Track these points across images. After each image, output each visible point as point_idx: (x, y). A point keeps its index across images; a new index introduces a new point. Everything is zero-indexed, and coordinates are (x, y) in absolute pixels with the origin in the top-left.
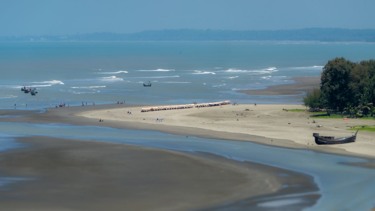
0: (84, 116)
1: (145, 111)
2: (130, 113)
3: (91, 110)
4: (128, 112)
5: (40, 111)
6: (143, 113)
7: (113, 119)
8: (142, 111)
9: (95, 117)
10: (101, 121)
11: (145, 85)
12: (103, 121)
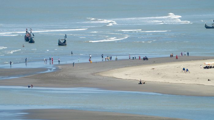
0: (115, 77)
1: (211, 67)
2: (187, 70)
3: (126, 67)
4: (184, 69)
5: (47, 69)
6: (206, 70)
7: (160, 80)
8: (207, 68)
9: (132, 77)
10: (141, 83)
11: (207, 27)
12: (144, 83)
